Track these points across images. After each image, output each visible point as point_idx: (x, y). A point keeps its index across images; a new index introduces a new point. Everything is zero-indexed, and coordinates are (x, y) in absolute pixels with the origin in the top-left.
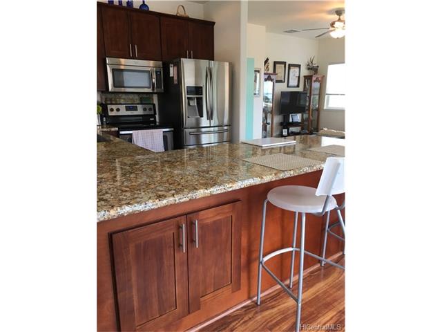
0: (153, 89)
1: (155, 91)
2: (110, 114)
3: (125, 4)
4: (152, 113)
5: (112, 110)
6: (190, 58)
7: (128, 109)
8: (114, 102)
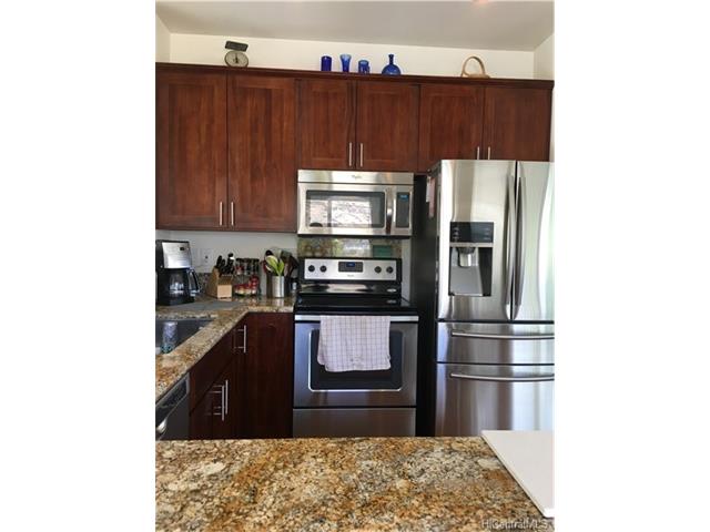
0: (388, 230)
1: (392, 233)
2: (308, 275)
3: (354, 68)
4: (393, 277)
5: (312, 269)
6: (484, 157)
7: (343, 267)
8: (318, 254)
